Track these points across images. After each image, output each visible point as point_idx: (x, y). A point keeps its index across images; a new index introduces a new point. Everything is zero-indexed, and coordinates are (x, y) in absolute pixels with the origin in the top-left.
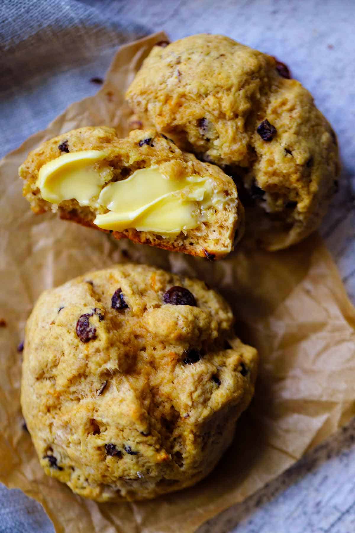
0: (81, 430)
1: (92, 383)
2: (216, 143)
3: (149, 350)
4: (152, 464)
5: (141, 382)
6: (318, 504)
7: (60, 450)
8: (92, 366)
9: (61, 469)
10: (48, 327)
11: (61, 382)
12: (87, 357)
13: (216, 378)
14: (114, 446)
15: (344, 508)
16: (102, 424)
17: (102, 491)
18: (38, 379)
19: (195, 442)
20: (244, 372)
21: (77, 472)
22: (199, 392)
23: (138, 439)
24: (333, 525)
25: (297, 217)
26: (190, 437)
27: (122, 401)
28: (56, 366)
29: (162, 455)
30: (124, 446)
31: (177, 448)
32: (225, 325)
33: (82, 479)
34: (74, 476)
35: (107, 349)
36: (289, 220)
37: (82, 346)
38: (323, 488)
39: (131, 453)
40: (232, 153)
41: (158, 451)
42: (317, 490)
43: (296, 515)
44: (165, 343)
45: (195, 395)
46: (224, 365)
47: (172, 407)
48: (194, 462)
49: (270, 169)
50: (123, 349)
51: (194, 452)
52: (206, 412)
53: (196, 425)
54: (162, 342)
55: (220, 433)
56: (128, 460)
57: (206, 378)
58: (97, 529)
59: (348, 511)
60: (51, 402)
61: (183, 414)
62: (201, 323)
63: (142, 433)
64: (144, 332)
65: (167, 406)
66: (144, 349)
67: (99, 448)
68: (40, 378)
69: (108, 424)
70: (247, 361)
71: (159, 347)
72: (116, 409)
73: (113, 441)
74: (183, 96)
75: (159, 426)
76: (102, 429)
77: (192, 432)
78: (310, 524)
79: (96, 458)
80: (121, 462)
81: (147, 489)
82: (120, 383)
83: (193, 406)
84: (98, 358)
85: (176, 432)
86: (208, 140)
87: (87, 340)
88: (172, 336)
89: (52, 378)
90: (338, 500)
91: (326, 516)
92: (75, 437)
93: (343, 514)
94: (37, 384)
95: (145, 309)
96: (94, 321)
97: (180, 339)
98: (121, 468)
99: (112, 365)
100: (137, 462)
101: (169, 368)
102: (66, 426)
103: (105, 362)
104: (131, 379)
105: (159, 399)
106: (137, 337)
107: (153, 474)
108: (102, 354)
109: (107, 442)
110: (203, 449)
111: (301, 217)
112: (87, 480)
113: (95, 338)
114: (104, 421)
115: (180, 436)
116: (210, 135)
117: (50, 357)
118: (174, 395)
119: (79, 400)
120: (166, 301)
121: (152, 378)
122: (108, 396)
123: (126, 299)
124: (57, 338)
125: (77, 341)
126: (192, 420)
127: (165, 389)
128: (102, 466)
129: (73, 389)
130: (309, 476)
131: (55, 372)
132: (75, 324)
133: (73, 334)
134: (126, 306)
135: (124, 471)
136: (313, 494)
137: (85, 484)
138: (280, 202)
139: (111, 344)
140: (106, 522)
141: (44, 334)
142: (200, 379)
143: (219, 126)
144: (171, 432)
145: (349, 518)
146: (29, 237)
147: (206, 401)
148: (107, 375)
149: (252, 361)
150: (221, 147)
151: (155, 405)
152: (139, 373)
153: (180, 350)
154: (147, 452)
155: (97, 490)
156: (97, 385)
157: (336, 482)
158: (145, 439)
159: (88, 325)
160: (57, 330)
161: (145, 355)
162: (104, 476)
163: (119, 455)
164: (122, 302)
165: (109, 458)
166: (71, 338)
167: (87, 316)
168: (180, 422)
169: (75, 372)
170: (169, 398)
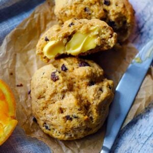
0: (56, 113)
1: (59, 95)
2: (93, 14)
3: (77, 83)
4: (83, 121)
5: (76, 93)
6: (140, 135)
7: (49, 123)
8: (58, 89)
9: (50, 130)
10: (40, 80)
11: (47, 97)
12: (56, 86)
13: (101, 90)
14: (69, 116)
15: (149, 136)
16: (64, 109)
17: (65, 136)
18: (38, 98)
19: (97, 112)
20: (110, 88)
21: (56, 130)
22: (96, 94)
23: (78, 112)
24: (146, 142)
25: (128, 26)
26: (95, 111)
27: (70, 99)
28: (45, 92)
29: (86, 117)
30: (73, 116)
31: (90, 116)
32: (101, 73)
33: (58, 132)
34: (55, 132)
35: (63, 82)
36: (126, 28)
37: (54, 83)
38: (141, 129)
39: (75, 117)
40: (100, 14)
41: (85, 116)
42: (139, 130)
43: (132, 139)
44: (82, 79)
45: (95, 95)
46: (103, 86)
47: (87, 101)
48: (97, 120)
49: (114, 13)
50: (68, 82)
51: (97, 116)
52: (99, 101)
53: (97, 106)
54: (81, 79)
55: (105, 110)
56: (74, 121)
57: (98, 89)
58: (64, 151)
59: (150, 136)
60: (44, 105)
61: (92, 103)
62: (94, 72)
63: (79, 110)
64: (74, 76)
65: (86, 101)
66: (75, 83)
67: (64, 118)
68: (39, 98)
69: (66, 108)
70: (110, 84)
71: (80, 81)
72: (68, 102)
73: (69, 114)
74: (76, 4)
75: (84, 107)
76: (64, 111)
77: (95, 109)
78: (138, 142)
79: (63, 122)
80: (72, 122)
81: (81, 133)
82: (69, 94)
83: (94, 99)
84: (60, 86)
85: (90, 110)
86: (90, 14)
87: (55, 80)
88: (85, 75)
89: (44, 97)
90: (146, 133)
91: (143, 139)
92: (55, 116)
93: (149, 137)
94: (39, 100)
95: (74, 69)
96: (57, 74)
97: (88, 77)
98: (72, 124)
99: (65, 88)
100: (78, 121)
101: (85, 87)
102: (51, 113)
103: (63, 87)
104: (72, 93)
105: (82, 99)
106: (72, 79)
107: (84, 125)
108: (61, 85)
109: (66, 115)
110: (100, 115)
111: (129, 25)
112: (59, 132)
113: (58, 79)
114: (65, 107)
115: (91, 111)
116: (90, 12)
117: (43, 89)
118: (88, 96)
119: (54, 103)
120: (80, 66)
121: (79, 92)
122: (65, 99)
123: (66, 67)
124: (44, 82)
125: (52, 81)
126: (95, 104)
127: (84, 95)
128: (65, 124)
129: (52, 99)
130: (136, 125)
131: (45, 94)
132: (50, 76)
133: (50, 80)
134: (67, 69)
135: (73, 125)
136: (137, 132)
137: (59, 134)
138: (121, 23)
139: (64, 81)
140: (67, 148)
141: (39, 82)
142: (96, 90)
143: (92, 8)
144: (88, 110)
145: (151, 139)
146: (27, 55)
147: (99, 97)
148: (64, 92)
149: (112, 84)
150: (95, 14)
151: (81, 101)
152: (74, 91)
153: (88, 81)
154: (81, 116)
155: (63, 136)
156: (61, 96)
157: (145, 127)
158: (80, 111)
159: (55, 75)
160: (44, 79)
161: (76, 85)
162: (66, 129)
163: (71, 119)
164: (65, 68)
165: (68, 121)
166: (50, 81)
167: (54, 73)
168: (90, 106)
169: (52, 92)
170: (86, 98)
